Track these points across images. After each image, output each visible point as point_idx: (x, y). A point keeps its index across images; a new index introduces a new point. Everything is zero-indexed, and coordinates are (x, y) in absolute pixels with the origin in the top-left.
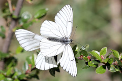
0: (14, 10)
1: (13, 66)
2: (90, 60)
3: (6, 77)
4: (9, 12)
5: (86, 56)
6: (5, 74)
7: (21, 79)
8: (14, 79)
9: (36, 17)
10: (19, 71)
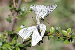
0: (16, 6)
1: (15, 39)
2: (61, 36)
3: (11, 46)
4: (14, 7)
5: (59, 34)
6: (11, 44)
7: (20, 47)
8: (16, 47)
9: (29, 10)
10: (19, 42)
